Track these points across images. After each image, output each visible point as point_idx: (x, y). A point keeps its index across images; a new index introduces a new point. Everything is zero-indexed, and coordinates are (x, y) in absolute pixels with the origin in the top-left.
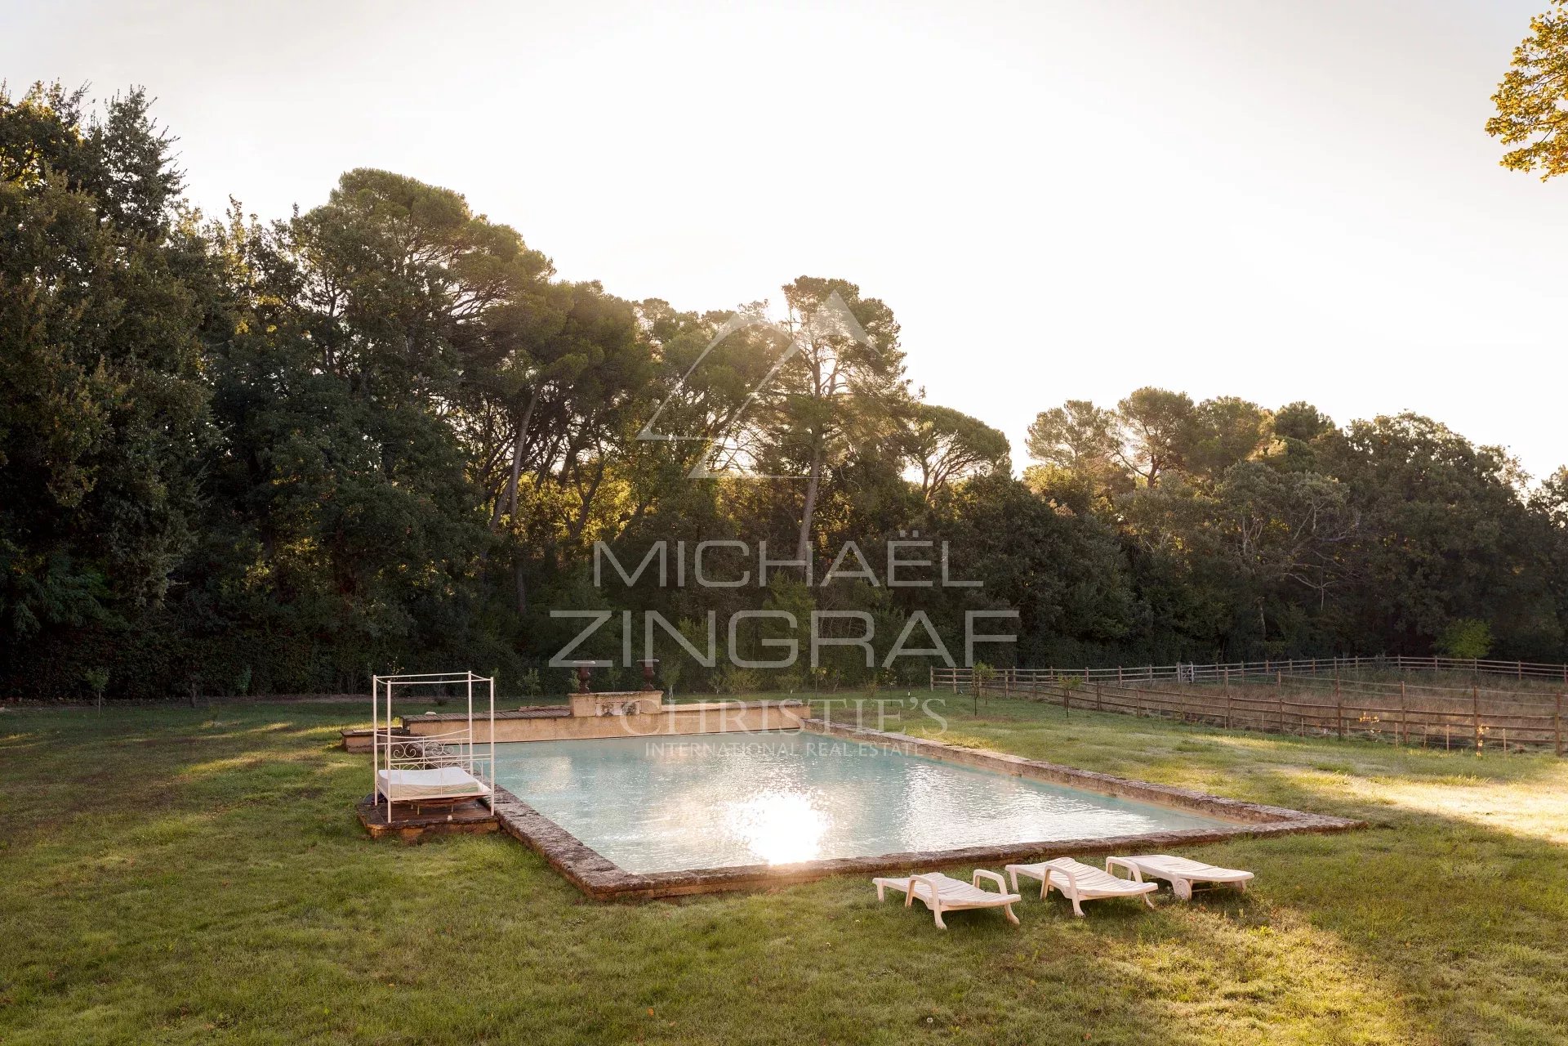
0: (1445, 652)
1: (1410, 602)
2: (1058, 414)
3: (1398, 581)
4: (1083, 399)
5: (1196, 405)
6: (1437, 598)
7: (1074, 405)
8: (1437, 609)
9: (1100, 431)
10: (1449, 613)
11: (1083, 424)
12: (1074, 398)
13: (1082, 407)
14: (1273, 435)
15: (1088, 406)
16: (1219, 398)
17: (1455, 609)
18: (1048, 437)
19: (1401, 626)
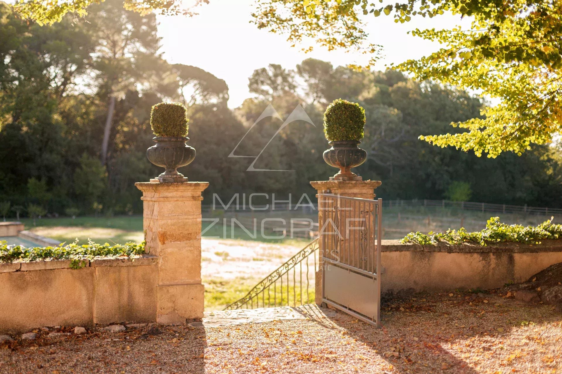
0: (449, 198)
1: (433, 173)
2: (264, 70)
3: (428, 162)
4: (277, 63)
5: (334, 68)
6: (447, 171)
7: (273, 66)
8: (446, 177)
9: (285, 79)
10: (452, 178)
11: (276, 76)
12: (272, 63)
13: (276, 67)
14: (373, 84)
15: (279, 67)
16: (347, 65)
17: (455, 176)
18: (256, 82)
19: (429, 185)
